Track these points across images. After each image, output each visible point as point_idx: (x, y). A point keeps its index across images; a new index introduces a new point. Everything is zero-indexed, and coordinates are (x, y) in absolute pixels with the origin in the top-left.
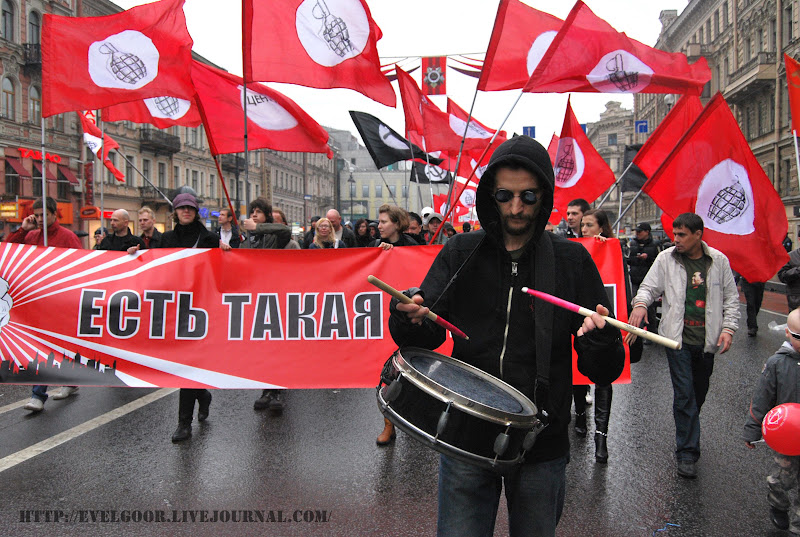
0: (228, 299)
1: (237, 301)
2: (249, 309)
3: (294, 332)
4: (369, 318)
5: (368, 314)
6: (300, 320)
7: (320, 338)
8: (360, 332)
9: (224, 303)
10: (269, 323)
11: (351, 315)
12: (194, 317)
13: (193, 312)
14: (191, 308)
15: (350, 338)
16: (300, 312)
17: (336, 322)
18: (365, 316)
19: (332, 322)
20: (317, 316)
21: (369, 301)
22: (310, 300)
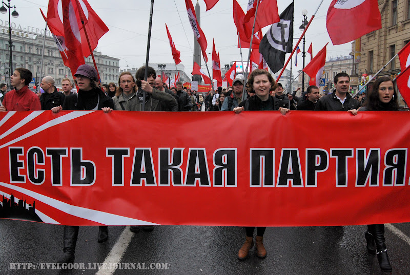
0: (110, 152)
1: (118, 154)
2: (128, 160)
3: (164, 180)
4: (226, 170)
5: (225, 166)
6: (170, 170)
7: (185, 185)
8: (218, 181)
9: (107, 155)
10: (145, 172)
11: (211, 167)
12: (84, 167)
13: (84, 164)
14: (82, 161)
15: (210, 185)
16: (170, 164)
17: (199, 172)
18: (222, 168)
19: (196, 172)
20: (183, 167)
21: (226, 155)
22: (177, 153)
